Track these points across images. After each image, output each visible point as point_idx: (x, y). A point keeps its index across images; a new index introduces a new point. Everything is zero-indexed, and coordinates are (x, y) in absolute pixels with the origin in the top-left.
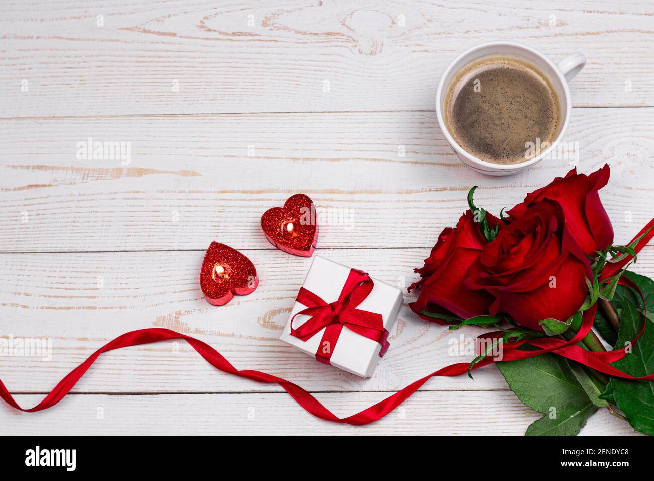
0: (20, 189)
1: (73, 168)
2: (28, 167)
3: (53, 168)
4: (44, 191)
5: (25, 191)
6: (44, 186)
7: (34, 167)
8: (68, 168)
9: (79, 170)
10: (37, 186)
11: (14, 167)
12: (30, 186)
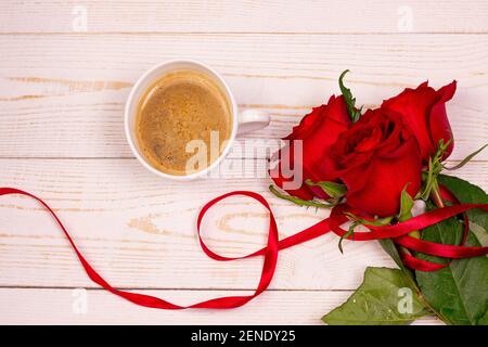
0: (17, 99)
1: (61, 81)
2: (23, 79)
3: (44, 80)
4: (37, 102)
5: (21, 101)
6: (36, 97)
7: (29, 80)
8: (56, 81)
9: (66, 82)
10: (31, 97)
11: (12, 79)
12: (25, 97)
